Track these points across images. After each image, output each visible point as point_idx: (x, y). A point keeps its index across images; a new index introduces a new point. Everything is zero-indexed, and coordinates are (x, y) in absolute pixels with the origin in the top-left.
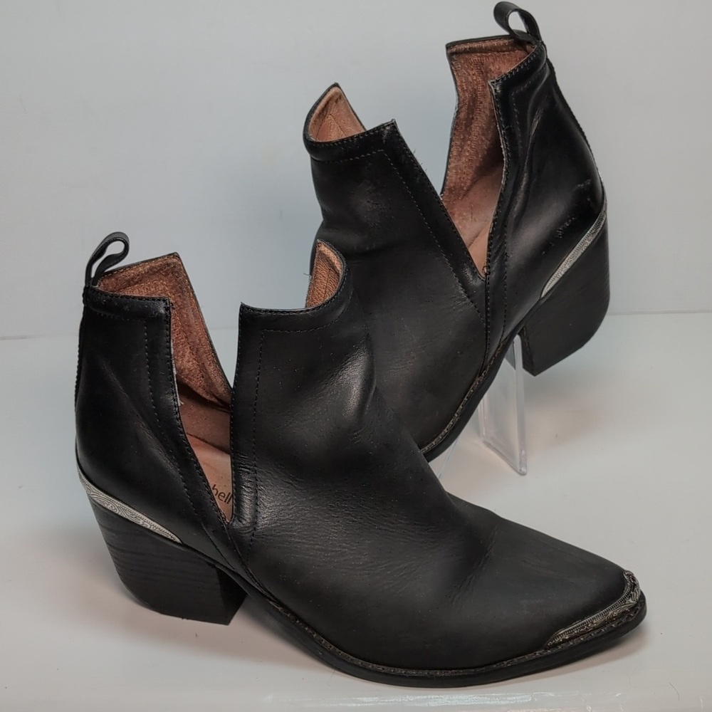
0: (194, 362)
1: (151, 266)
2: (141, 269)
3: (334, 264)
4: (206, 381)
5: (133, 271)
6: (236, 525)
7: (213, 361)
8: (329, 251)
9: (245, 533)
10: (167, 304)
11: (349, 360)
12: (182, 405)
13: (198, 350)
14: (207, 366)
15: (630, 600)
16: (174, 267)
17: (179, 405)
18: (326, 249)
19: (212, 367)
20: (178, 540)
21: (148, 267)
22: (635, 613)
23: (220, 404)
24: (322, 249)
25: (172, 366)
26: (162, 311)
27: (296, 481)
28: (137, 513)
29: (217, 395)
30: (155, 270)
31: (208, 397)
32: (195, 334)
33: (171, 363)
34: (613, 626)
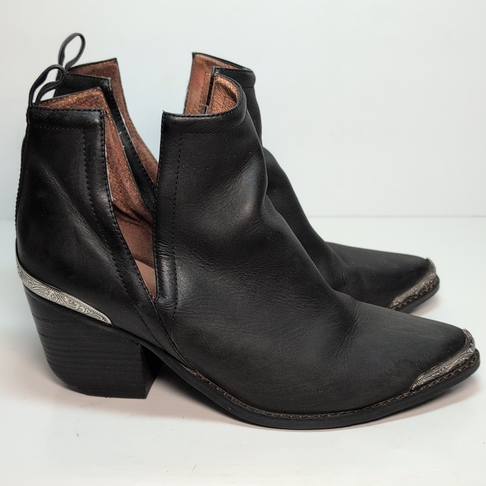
0: (114, 179)
1: (78, 98)
2: (70, 100)
3: (230, 89)
4: (124, 195)
5: (63, 102)
6: (161, 301)
7: (129, 178)
8: (225, 80)
9: (169, 307)
10: (101, 113)
11: (246, 164)
12: (114, 200)
13: (117, 168)
14: (124, 182)
15: (470, 349)
16: (98, 98)
17: (112, 200)
18: (222, 79)
19: (129, 183)
20: (109, 321)
21: (76, 98)
22: (474, 360)
23: (133, 216)
24: (219, 80)
25: (106, 166)
26: (97, 121)
27: (208, 264)
28: (75, 299)
29: (132, 207)
30: (82, 101)
31: (124, 209)
32: (115, 155)
33: (105, 164)
34: (460, 370)
